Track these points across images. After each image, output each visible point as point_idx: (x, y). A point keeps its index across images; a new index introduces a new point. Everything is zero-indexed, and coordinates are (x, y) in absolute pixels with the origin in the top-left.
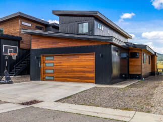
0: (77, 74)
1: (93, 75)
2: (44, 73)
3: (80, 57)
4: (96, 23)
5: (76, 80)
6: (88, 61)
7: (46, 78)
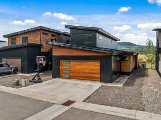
0: (87, 75)
1: (99, 76)
2: (63, 73)
3: (89, 63)
4: (97, 34)
5: (87, 79)
6: (95, 66)
7: (64, 76)
